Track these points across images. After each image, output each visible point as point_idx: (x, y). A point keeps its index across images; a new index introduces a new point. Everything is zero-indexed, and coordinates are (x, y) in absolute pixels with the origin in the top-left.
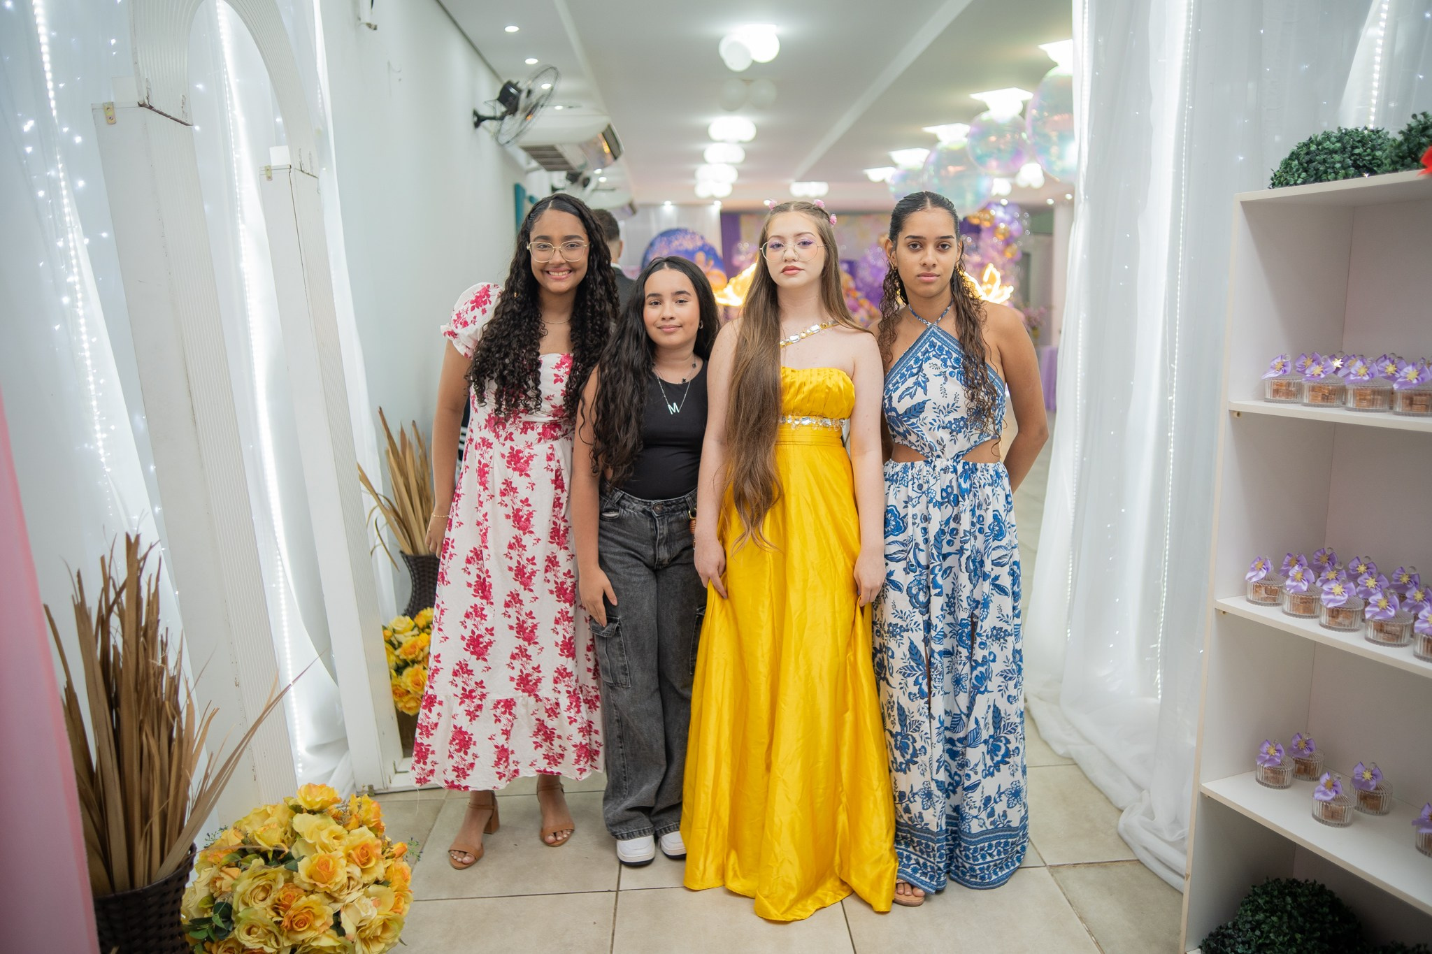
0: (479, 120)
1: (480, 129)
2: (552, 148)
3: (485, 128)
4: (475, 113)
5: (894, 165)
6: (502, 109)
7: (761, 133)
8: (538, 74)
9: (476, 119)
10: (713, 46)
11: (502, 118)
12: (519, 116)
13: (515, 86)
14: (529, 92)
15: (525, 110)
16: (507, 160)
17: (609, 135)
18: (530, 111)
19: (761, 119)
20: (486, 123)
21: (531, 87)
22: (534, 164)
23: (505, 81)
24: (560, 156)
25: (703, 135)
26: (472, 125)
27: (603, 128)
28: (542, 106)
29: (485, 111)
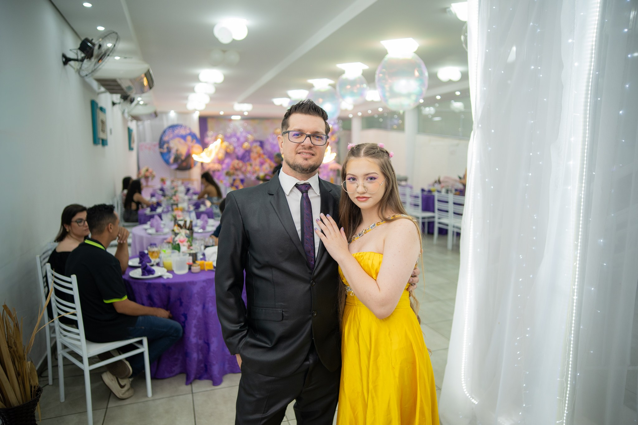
0: (66, 60)
1: (68, 66)
2: (114, 81)
3: (71, 66)
4: (64, 56)
5: (289, 97)
6: (81, 55)
7: (227, 79)
8: (105, 36)
9: (64, 60)
10: (210, 29)
11: (82, 60)
12: (93, 60)
13: (91, 42)
14: (100, 46)
15: (97, 56)
16: (86, 86)
17: (148, 75)
18: (101, 58)
19: (226, 72)
20: (72, 63)
21: (101, 43)
22: (103, 89)
23: (83, 39)
24: (119, 85)
25: (196, 79)
26: (61, 63)
27: (145, 71)
28: (108, 55)
29: (71, 55)
